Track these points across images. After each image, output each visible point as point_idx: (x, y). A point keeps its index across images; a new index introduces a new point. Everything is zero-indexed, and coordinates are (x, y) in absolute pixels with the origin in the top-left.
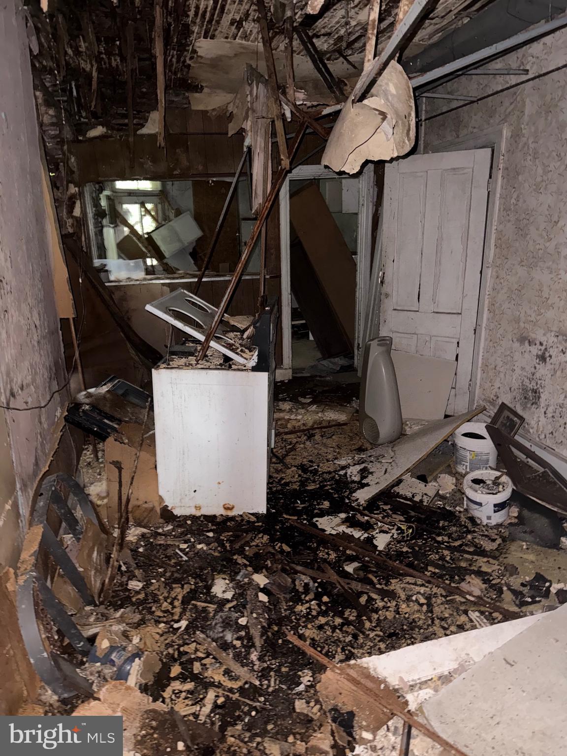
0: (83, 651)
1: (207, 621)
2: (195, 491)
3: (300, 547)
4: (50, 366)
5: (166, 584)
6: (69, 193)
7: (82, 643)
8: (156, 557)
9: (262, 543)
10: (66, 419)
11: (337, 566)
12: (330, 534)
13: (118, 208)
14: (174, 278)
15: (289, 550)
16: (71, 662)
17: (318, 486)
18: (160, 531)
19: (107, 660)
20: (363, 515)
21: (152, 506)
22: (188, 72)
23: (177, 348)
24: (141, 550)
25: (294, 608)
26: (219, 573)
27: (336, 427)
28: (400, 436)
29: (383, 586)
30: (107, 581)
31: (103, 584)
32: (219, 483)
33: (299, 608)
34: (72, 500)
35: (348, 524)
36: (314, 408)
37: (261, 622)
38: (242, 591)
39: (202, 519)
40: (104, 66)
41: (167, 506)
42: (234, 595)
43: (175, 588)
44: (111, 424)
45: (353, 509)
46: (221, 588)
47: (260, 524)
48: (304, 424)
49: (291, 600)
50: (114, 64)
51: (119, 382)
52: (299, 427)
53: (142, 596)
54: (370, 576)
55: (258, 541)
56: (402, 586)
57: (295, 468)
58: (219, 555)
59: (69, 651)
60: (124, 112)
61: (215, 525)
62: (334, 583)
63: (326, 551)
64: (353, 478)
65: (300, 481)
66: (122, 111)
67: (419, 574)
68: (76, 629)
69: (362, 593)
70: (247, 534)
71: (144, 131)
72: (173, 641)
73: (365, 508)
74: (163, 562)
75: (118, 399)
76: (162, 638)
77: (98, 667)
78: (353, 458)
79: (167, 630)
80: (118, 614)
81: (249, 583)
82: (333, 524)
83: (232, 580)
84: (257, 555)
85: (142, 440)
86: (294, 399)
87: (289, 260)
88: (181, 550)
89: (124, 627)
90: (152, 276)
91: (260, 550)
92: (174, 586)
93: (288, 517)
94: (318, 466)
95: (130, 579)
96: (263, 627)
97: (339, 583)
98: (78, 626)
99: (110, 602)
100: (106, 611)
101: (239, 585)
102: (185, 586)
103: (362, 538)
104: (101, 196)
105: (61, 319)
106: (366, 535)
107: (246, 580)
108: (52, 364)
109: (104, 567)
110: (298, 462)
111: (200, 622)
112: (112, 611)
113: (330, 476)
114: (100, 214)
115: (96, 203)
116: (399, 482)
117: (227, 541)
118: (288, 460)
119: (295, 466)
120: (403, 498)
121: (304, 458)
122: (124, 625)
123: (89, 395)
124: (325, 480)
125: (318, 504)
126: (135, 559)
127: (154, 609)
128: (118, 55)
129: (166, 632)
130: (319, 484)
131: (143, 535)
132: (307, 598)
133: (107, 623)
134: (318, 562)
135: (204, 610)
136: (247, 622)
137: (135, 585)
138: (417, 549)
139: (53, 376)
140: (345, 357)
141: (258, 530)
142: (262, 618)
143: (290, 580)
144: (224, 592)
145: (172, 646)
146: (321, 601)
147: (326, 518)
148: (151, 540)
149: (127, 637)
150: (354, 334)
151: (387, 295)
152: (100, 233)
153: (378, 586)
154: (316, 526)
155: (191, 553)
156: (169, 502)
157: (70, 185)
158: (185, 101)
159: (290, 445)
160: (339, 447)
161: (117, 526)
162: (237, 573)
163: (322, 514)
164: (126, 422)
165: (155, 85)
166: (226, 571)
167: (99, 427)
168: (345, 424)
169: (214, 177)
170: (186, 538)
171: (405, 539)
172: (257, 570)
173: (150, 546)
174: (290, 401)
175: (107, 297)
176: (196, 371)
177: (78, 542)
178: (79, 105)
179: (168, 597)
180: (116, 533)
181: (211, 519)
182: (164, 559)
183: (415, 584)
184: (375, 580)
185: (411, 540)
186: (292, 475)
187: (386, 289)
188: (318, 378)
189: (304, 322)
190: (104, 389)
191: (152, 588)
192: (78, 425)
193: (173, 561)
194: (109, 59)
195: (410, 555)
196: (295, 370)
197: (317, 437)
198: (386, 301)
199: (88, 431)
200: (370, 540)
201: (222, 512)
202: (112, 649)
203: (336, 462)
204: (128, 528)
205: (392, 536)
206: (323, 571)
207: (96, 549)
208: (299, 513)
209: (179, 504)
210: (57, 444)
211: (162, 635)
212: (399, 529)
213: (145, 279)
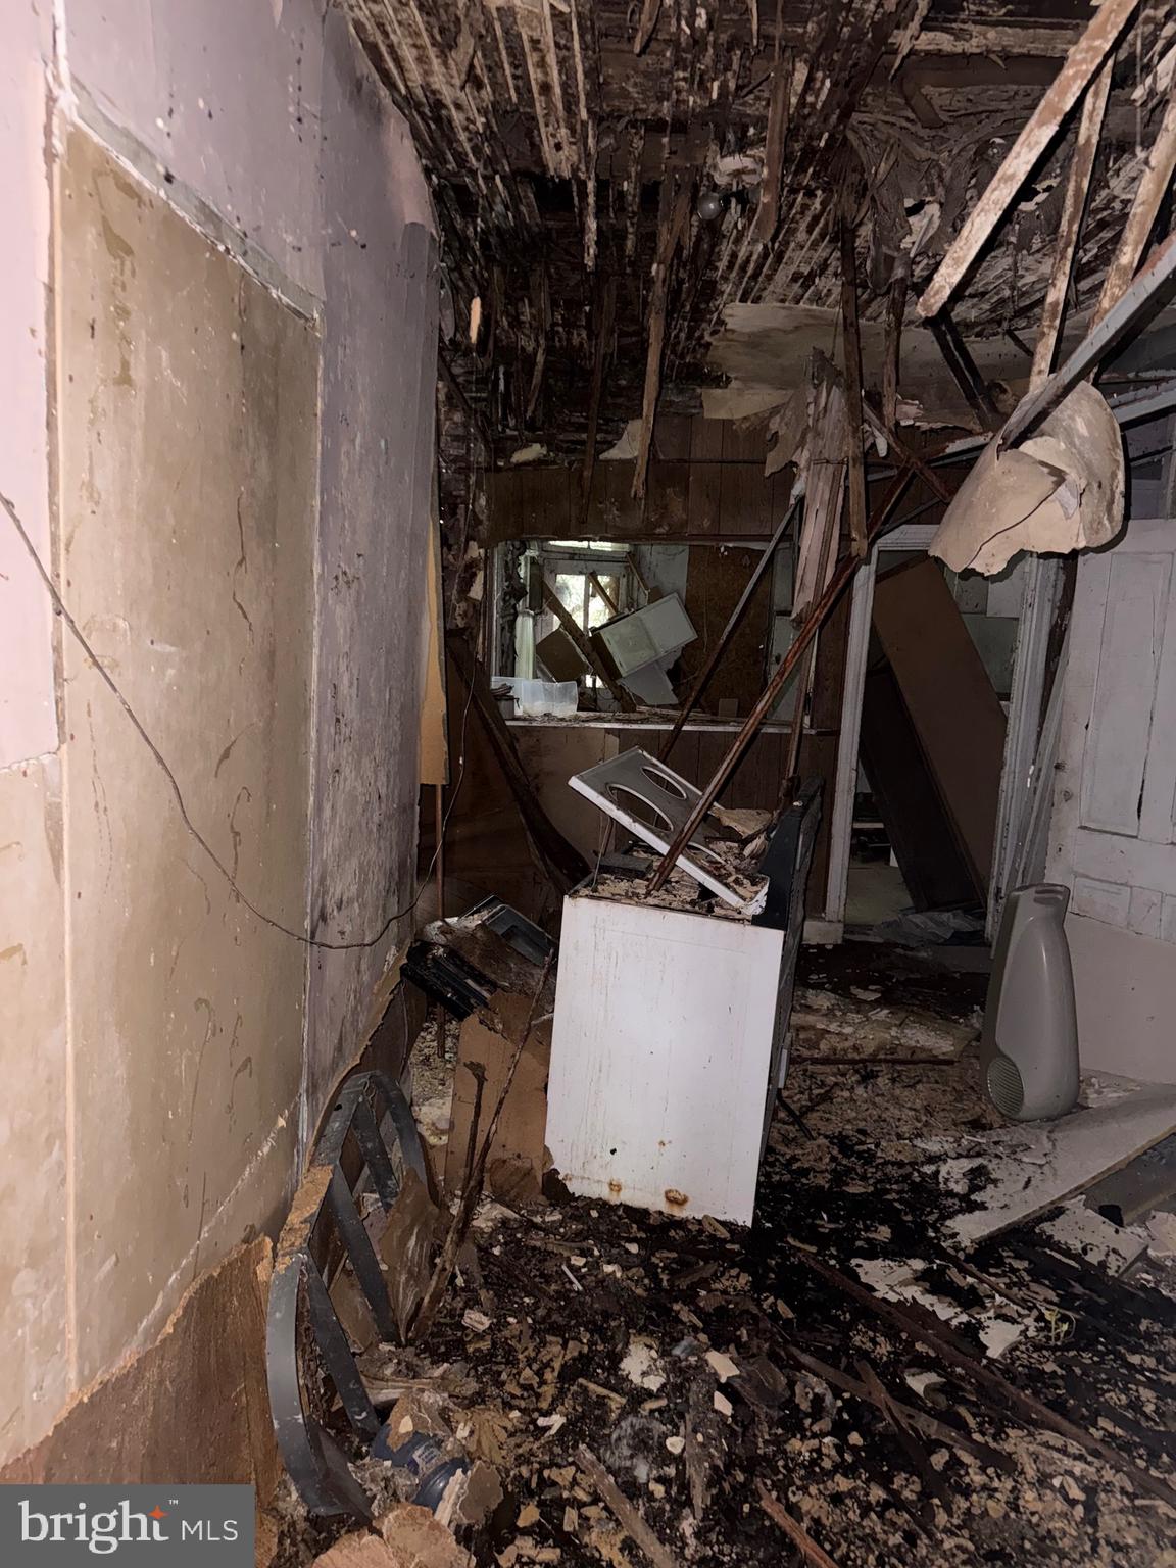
0: (364, 1430)
1: (604, 1428)
2: (613, 1152)
3: (815, 1315)
4: (391, 868)
5: (534, 1331)
6: (467, 557)
7: (364, 1414)
8: (522, 1272)
9: (735, 1289)
10: (403, 969)
11: (891, 1374)
12: (884, 1300)
13: (548, 581)
14: (629, 721)
15: (791, 1315)
16: (340, 1447)
17: (871, 1189)
18: (538, 1219)
19: (404, 1460)
20: (964, 1271)
21: (528, 1165)
22: (705, 355)
23: (617, 860)
24: (497, 1251)
25: (786, 1442)
26: (639, 1333)
27: (929, 1066)
28: (1072, 1109)
29: (990, 1440)
30: (426, 1300)
31: (419, 1305)
32: (662, 1144)
33: (795, 1444)
34: (388, 1126)
35: (927, 1286)
36: (883, 1014)
37: (711, 1456)
38: (683, 1378)
39: (620, 1212)
40: (558, 344)
41: (556, 1172)
42: (664, 1386)
43: (551, 1343)
44: (478, 988)
45: (942, 1253)
46: (639, 1363)
47: (736, 1247)
48: (855, 1048)
49: (781, 1423)
50: (575, 341)
51: (501, 910)
52: (845, 1051)
53: (485, 1346)
54: (962, 1410)
55: (727, 1284)
56: (1032, 1448)
57: (826, 1142)
58: (645, 1295)
59: (338, 1423)
60: (582, 420)
61: (645, 1232)
62: (878, 1409)
63: (871, 1334)
64: (952, 1186)
65: (834, 1170)
66: (578, 418)
67: (1074, 1430)
68: (359, 1382)
69: (940, 1444)
70: (706, 1263)
71: (613, 454)
72: (531, 1453)
73: (969, 1258)
74: (535, 1285)
75: (496, 943)
76: (513, 1442)
77: (386, 1469)
78: (958, 1141)
79: (523, 1427)
80: (438, 1372)
81: (696, 1367)
82: (894, 1279)
83: (664, 1353)
84: (721, 1310)
85: (529, 1030)
86: (841, 989)
87: (860, 704)
88: (571, 1268)
89: (444, 1400)
90: (592, 714)
91: (729, 1302)
92: (549, 1338)
93: (798, 1244)
94: (877, 1146)
95: (468, 1305)
96: (714, 1468)
97: (889, 1409)
98: (363, 1378)
99: (426, 1343)
100: (416, 1361)
101: (675, 1367)
102: (571, 1344)
103: (954, 1322)
104: (521, 559)
105: (422, 785)
106: (964, 1318)
107: (693, 1359)
108: (395, 865)
109: (425, 1272)
110: (833, 1129)
111: (588, 1426)
112: (427, 1362)
113: (901, 1171)
114: (515, 592)
115: (511, 574)
116: (1055, 1212)
117: (664, 1268)
118: (812, 1120)
119: (826, 1137)
120: (1059, 1251)
121: (849, 1121)
122: (446, 1395)
123: (446, 930)
124: (888, 1179)
125: (867, 1229)
126: (483, 1268)
127: (504, 1376)
128: (585, 328)
129: (521, 1431)
130: (875, 1185)
131: (505, 1222)
132: (815, 1428)
133: (416, 1385)
134: (849, 1356)
135: (602, 1402)
136: (684, 1449)
137: (478, 1320)
138: (1078, 1371)
139: (393, 885)
140: (966, 911)
141: (731, 1260)
142: (716, 1448)
143: (783, 1380)
144: (644, 1374)
145: (529, 1463)
146: (845, 1441)
147: (879, 1262)
148: (519, 1236)
149: (447, 1421)
150: (991, 866)
151: (1068, 796)
152: (510, 626)
153: (977, 1437)
154: (855, 1277)
155: (589, 1279)
156: (562, 1164)
157: (471, 543)
158: (693, 403)
159: (820, 1087)
160: (928, 1110)
161: (459, 1193)
162: (676, 1341)
163: (871, 1253)
164: (504, 989)
165: (642, 375)
166: (654, 1332)
167: (456, 992)
168: (949, 1062)
169: (729, 541)
170: (585, 1245)
171: (1052, 1343)
172: (718, 1344)
173: (515, 1248)
174: (833, 991)
175: (505, 748)
176: (645, 910)
177: (387, 1211)
178: (507, 406)
179: (535, 1359)
180: (456, 1209)
181: (639, 1215)
182: (537, 1280)
183: (1063, 1451)
184: (972, 1422)
185: (1066, 1347)
186: (816, 1155)
187: (1065, 781)
188: (900, 951)
189: (880, 825)
190: (473, 921)
191: (506, 1333)
192: (421, 983)
193: (554, 1287)
194: (569, 333)
195: (1060, 1383)
196: (849, 928)
197: (883, 1082)
198: (1065, 807)
199: (435, 997)
200: (972, 1331)
201: (661, 1204)
202: (417, 1438)
203: (918, 1142)
204: (480, 1202)
205: (1024, 1333)
206: (858, 1377)
207: (416, 1231)
208: (821, 1241)
209: (581, 1173)
210: (381, 1016)
211: (511, 1435)
212: (1041, 1318)
213: (576, 718)
